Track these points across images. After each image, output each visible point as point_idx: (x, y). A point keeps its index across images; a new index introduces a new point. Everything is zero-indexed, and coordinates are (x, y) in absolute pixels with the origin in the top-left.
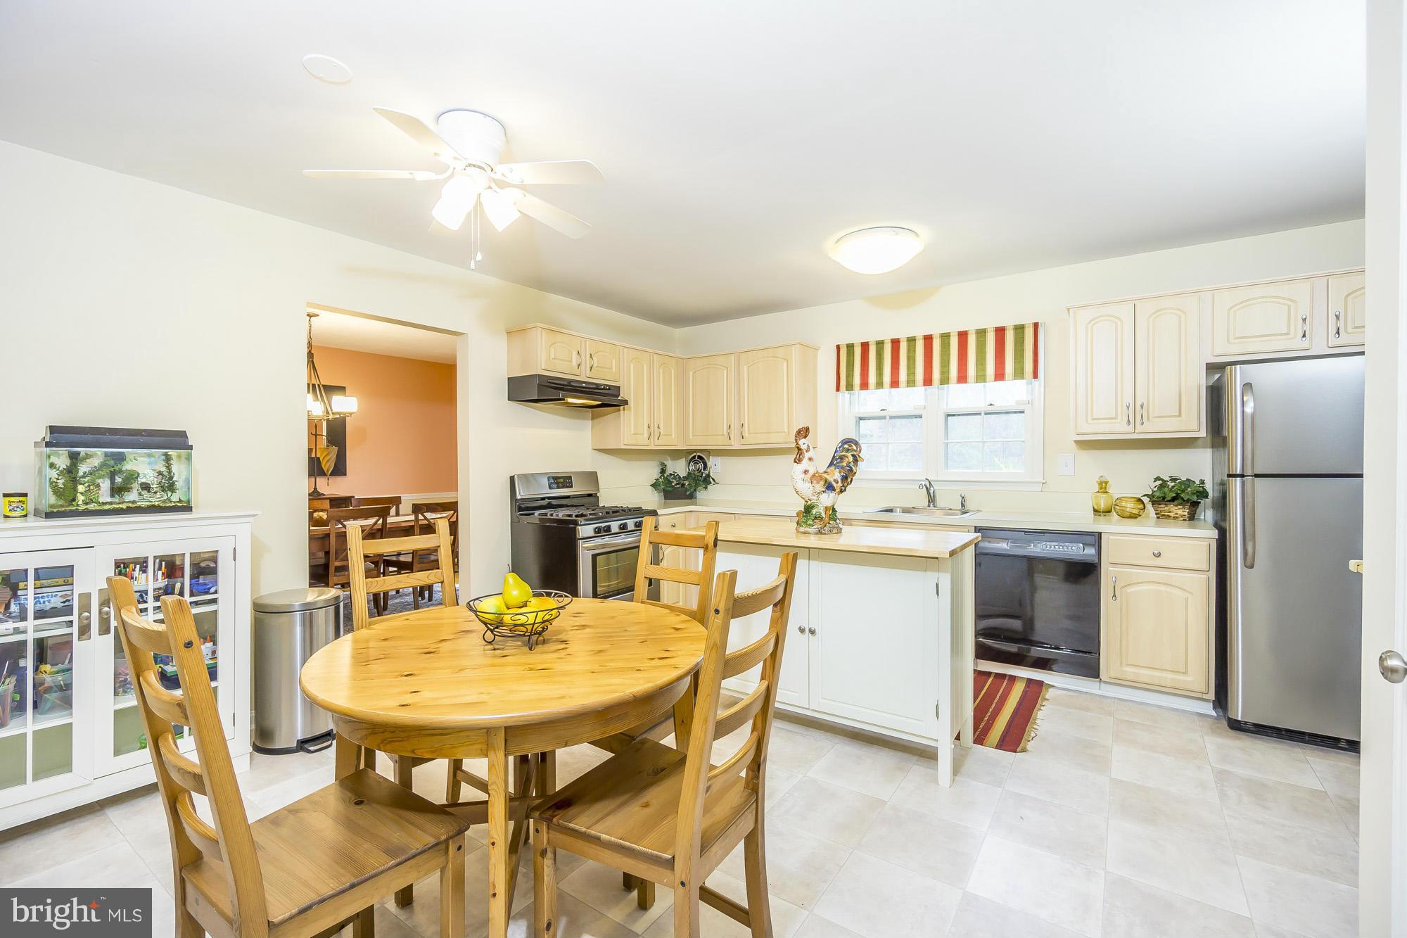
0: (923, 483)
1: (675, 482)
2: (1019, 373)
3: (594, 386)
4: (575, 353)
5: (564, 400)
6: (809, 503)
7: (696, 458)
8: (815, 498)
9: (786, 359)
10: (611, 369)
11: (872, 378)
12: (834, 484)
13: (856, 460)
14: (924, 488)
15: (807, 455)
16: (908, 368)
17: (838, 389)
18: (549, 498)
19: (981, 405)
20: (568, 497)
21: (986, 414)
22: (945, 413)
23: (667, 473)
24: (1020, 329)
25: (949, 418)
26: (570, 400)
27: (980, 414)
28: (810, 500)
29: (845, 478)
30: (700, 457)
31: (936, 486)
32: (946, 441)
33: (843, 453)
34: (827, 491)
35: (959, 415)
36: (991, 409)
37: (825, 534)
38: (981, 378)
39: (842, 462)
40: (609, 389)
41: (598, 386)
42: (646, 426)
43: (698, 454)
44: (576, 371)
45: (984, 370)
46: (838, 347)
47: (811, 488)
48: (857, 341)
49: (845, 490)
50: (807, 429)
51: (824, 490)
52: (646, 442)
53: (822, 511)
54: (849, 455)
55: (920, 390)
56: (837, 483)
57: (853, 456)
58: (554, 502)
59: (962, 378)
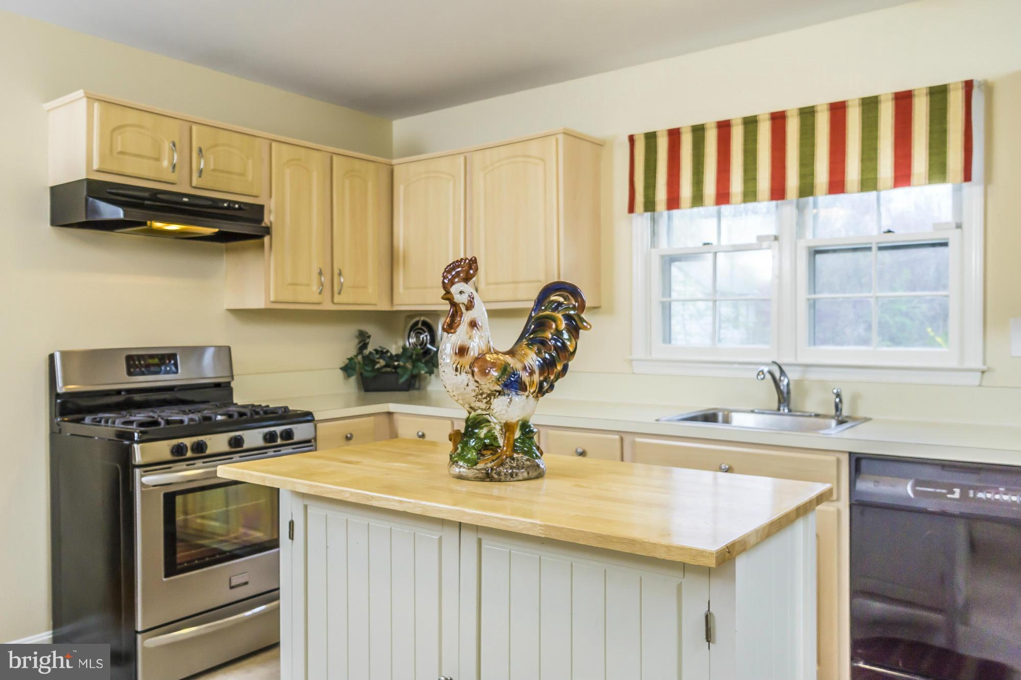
0: (766, 369)
1: (382, 362)
2: (938, 171)
3: (209, 203)
4: (167, 146)
5: (145, 224)
6: (473, 414)
7: (420, 325)
8: (483, 405)
9: (542, 160)
10: (243, 175)
11: (686, 190)
12: (525, 376)
13: (575, 328)
14: (768, 376)
15: (467, 316)
16: (746, 171)
17: (631, 209)
18: (129, 391)
19: (871, 232)
20: (170, 389)
21: (881, 249)
22: (809, 248)
23: (370, 349)
24: (939, 94)
25: (818, 257)
26: (158, 225)
27: (869, 249)
28: (475, 410)
29: (547, 366)
30: (425, 323)
31: (793, 375)
32: (813, 296)
33: (547, 313)
34: (506, 391)
35: (834, 251)
36: (890, 240)
37: (500, 481)
38: (869, 183)
39: (544, 331)
40: (240, 209)
41: (216, 203)
42: (315, 271)
43: (422, 318)
44: (172, 177)
45: (875, 169)
46: (632, 139)
47: (473, 385)
48: (661, 127)
49: (551, 387)
50: (472, 263)
51: (499, 388)
52: (316, 298)
53: (497, 432)
54: (559, 316)
55: (765, 205)
56: (532, 373)
57: (568, 318)
58: (137, 397)
59: (837, 185)
